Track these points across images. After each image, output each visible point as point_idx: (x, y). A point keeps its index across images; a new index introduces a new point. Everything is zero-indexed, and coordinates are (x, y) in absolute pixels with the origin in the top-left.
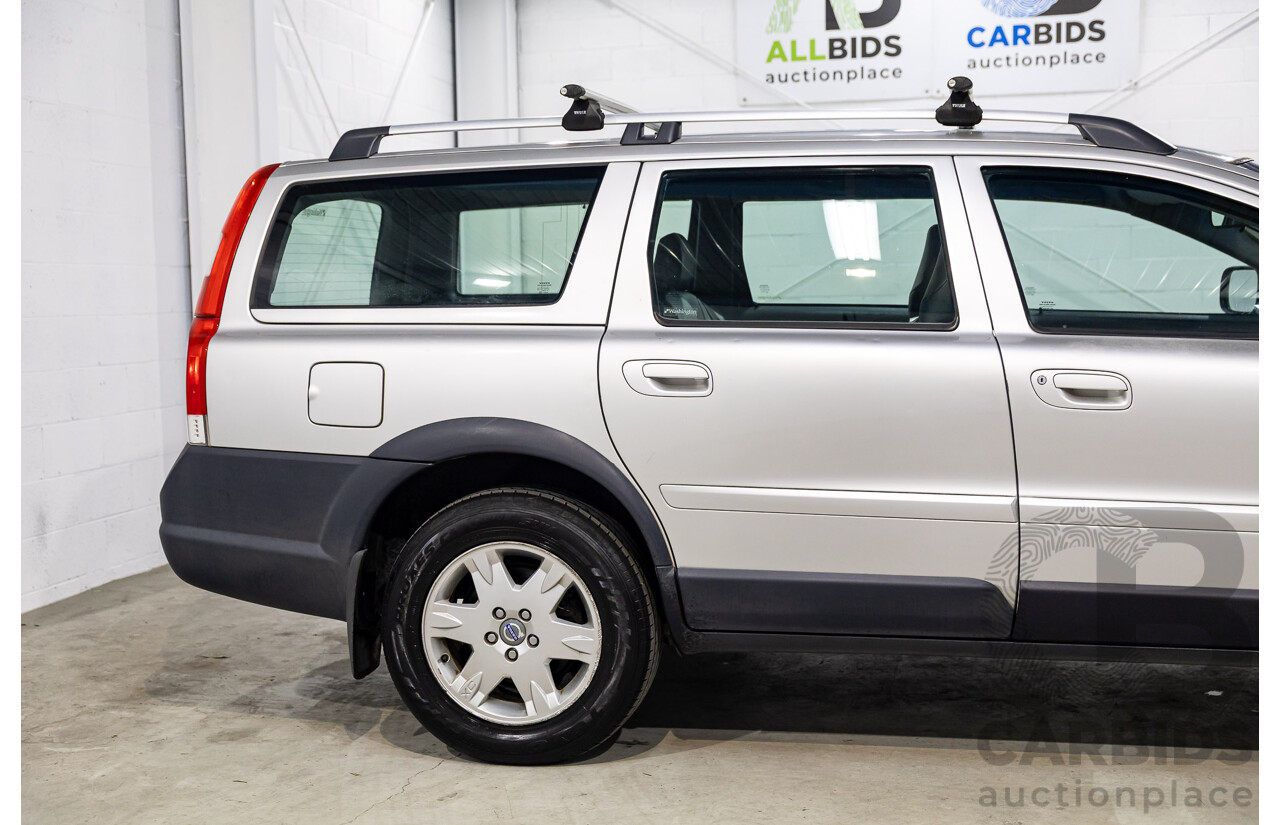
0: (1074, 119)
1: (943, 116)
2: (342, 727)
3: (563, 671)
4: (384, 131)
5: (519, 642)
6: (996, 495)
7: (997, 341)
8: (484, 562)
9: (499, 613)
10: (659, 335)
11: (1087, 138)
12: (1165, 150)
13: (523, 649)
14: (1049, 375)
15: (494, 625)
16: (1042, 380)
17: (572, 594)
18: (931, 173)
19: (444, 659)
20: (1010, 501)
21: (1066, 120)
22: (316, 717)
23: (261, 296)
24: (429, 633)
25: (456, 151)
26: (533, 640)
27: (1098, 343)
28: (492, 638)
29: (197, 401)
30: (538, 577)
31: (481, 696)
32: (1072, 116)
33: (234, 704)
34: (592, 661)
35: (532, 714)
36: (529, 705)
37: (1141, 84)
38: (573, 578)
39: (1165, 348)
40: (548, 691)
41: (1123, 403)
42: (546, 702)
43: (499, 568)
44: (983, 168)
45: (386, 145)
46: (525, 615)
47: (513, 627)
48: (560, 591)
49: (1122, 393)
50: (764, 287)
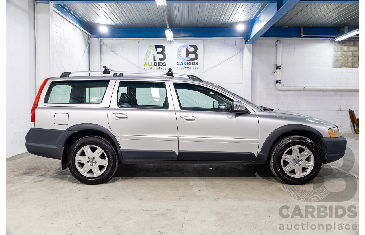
0: (188, 75)
1: (167, 74)
2: (60, 179)
3: (101, 168)
4: (70, 73)
5: (93, 163)
6: (175, 136)
7: (175, 111)
8: (87, 149)
9: (89, 158)
10: (119, 109)
11: (190, 79)
12: (202, 81)
13: (94, 164)
14: (183, 117)
15: (88, 160)
16: (182, 118)
17: (103, 154)
18: (165, 83)
19: (79, 166)
20: (177, 137)
21: (187, 76)
22: (56, 177)
23: (46, 101)
24: (76, 161)
25: (89, 77)
26: (95, 162)
27: (191, 112)
28: (88, 162)
29: (33, 120)
30: (97, 151)
31: (86, 172)
32: (187, 75)
33: (40, 175)
34: (106, 166)
35: (95, 175)
36: (95, 174)
37: (204, 72)
38: (103, 151)
39: (201, 113)
40: (98, 171)
41: (195, 121)
42: (98, 173)
43: (90, 150)
44: (173, 83)
45: (70, 75)
46: (94, 158)
47: (92, 160)
48: (101, 154)
49: (195, 120)
50: (140, 102)
